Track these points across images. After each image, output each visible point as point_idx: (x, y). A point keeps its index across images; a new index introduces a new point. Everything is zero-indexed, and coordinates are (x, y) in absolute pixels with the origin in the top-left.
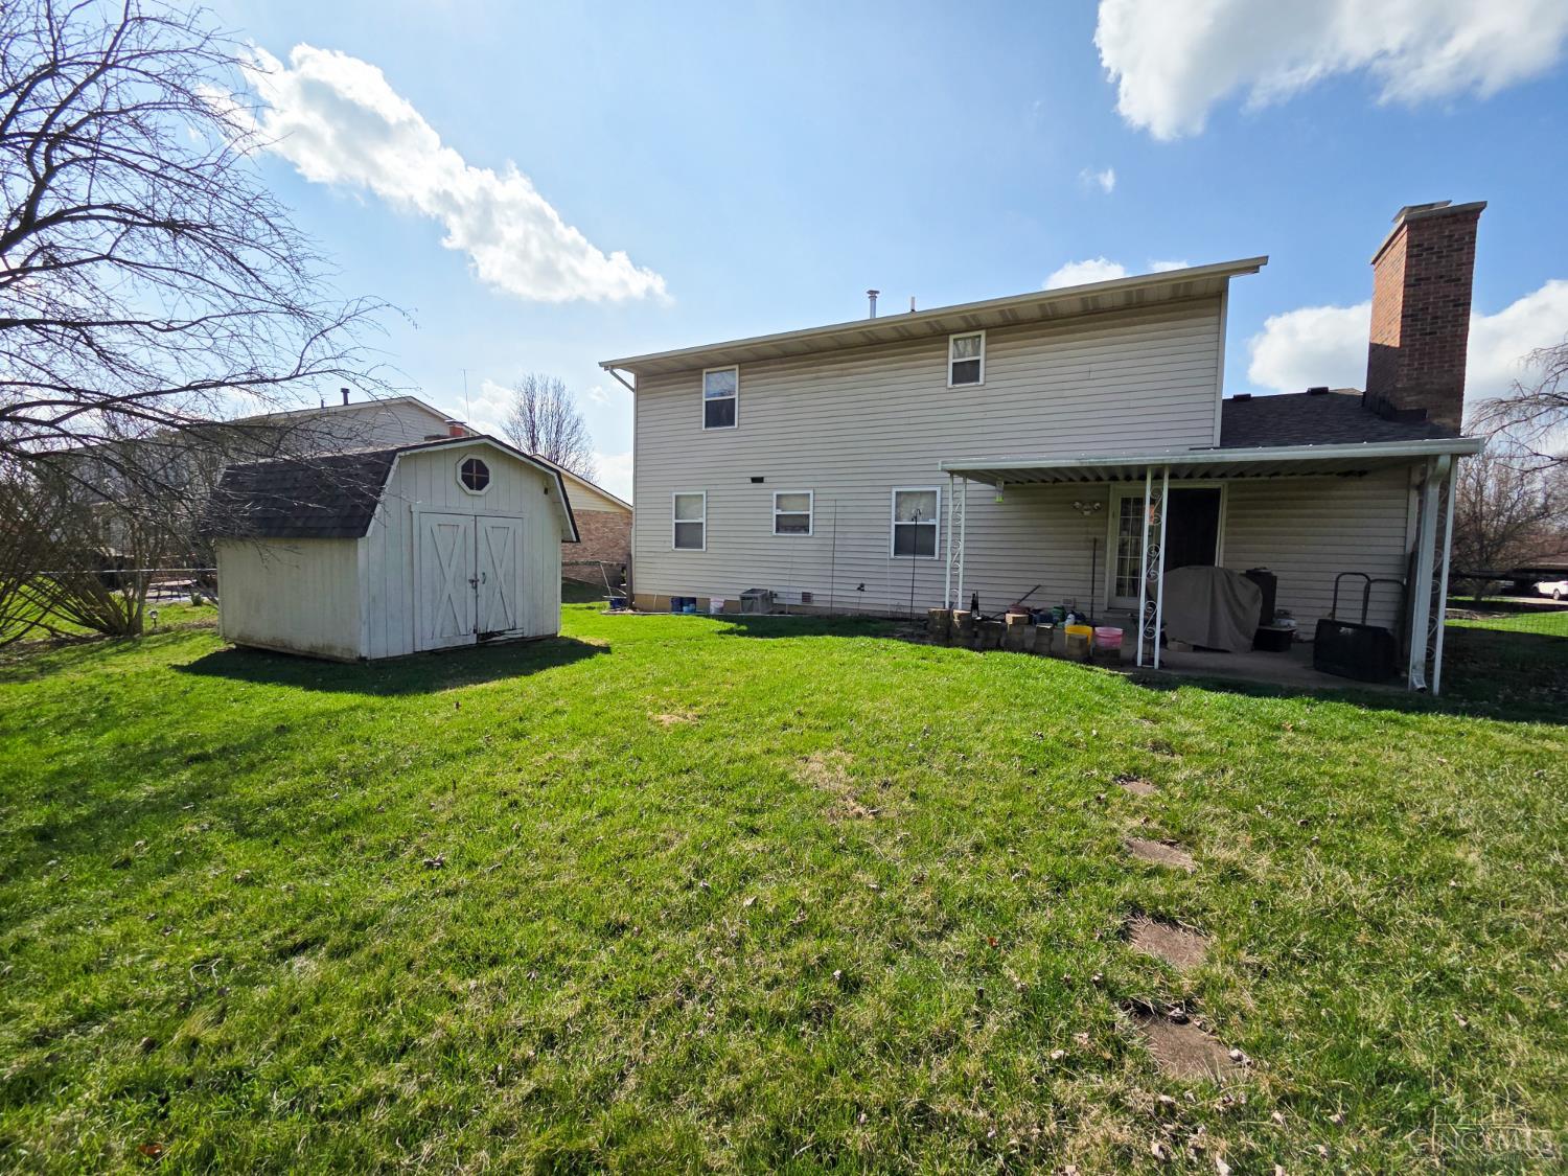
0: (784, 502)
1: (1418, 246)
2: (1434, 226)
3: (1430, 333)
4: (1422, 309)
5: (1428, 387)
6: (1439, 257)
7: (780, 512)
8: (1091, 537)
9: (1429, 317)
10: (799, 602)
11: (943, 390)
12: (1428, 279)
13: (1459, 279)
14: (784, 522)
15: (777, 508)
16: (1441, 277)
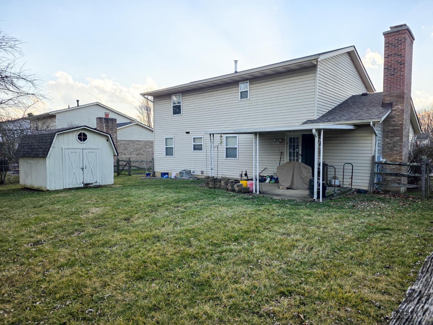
0: (196, 140)
1: (388, 43)
2: (393, 36)
3: (393, 75)
4: (390, 66)
5: (393, 94)
6: (394, 47)
7: (194, 144)
8: (281, 151)
9: (392, 69)
10: (200, 174)
11: (238, 101)
12: (392, 55)
13: (401, 55)
14: (196, 147)
15: (194, 142)
16: (396, 54)
